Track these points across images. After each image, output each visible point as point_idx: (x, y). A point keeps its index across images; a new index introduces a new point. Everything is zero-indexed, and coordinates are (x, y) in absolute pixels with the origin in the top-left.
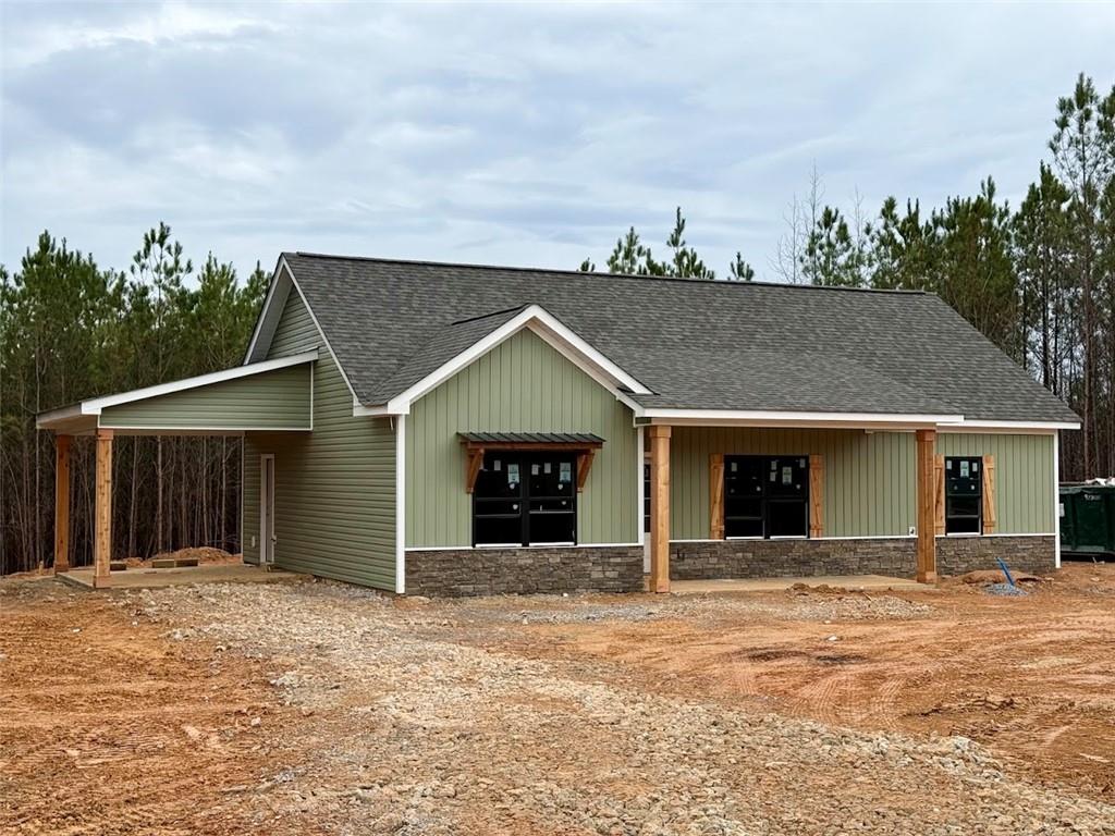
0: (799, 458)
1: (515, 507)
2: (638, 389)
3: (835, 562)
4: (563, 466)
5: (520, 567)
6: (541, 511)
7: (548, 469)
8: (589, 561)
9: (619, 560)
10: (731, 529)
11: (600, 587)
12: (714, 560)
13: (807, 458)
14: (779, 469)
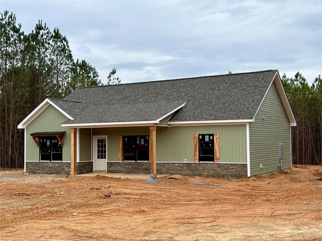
0: (146, 136)
1: (49, 151)
2: (71, 118)
6: (55, 152)
7: (56, 141)
11: (67, 173)
12: (120, 168)
14: (140, 140)
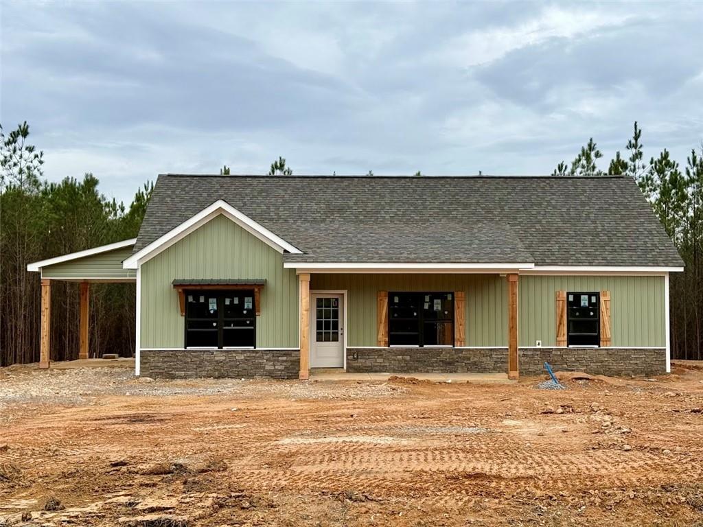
0: (447, 293)
1: (215, 324)
2: (292, 250)
3: (475, 363)
4: (246, 299)
5: (217, 361)
6: (232, 327)
7: (236, 301)
8: (263, 359)
9: (285, 358)
10: (392, 340)
11: (273, 376)
12: (381, 360)
13: (453, 294)
14: (431, 301)
